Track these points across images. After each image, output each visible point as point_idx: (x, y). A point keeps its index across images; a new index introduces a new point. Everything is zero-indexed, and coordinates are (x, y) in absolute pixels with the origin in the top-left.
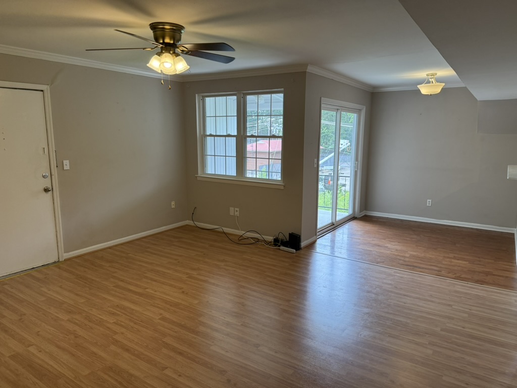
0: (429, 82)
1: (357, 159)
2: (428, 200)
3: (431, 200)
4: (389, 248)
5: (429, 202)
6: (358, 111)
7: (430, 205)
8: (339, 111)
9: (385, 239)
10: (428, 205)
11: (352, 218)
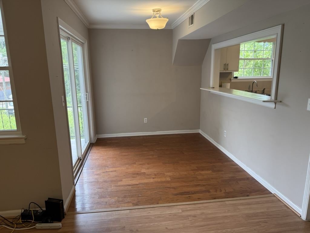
0: (155, 17)
1: (87, 91)
2: (145, 119)
3: (146, 119)
4: (148, 175)
5: (146, 120)
6: (82, 44)
7: (147, 122)
8: (70, 41)
9: (135, 163)
10: (145, 122)
11: (91, 146)
